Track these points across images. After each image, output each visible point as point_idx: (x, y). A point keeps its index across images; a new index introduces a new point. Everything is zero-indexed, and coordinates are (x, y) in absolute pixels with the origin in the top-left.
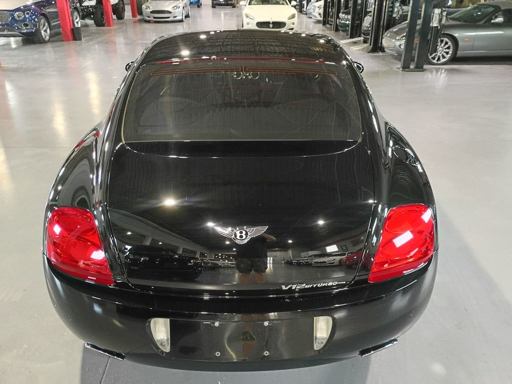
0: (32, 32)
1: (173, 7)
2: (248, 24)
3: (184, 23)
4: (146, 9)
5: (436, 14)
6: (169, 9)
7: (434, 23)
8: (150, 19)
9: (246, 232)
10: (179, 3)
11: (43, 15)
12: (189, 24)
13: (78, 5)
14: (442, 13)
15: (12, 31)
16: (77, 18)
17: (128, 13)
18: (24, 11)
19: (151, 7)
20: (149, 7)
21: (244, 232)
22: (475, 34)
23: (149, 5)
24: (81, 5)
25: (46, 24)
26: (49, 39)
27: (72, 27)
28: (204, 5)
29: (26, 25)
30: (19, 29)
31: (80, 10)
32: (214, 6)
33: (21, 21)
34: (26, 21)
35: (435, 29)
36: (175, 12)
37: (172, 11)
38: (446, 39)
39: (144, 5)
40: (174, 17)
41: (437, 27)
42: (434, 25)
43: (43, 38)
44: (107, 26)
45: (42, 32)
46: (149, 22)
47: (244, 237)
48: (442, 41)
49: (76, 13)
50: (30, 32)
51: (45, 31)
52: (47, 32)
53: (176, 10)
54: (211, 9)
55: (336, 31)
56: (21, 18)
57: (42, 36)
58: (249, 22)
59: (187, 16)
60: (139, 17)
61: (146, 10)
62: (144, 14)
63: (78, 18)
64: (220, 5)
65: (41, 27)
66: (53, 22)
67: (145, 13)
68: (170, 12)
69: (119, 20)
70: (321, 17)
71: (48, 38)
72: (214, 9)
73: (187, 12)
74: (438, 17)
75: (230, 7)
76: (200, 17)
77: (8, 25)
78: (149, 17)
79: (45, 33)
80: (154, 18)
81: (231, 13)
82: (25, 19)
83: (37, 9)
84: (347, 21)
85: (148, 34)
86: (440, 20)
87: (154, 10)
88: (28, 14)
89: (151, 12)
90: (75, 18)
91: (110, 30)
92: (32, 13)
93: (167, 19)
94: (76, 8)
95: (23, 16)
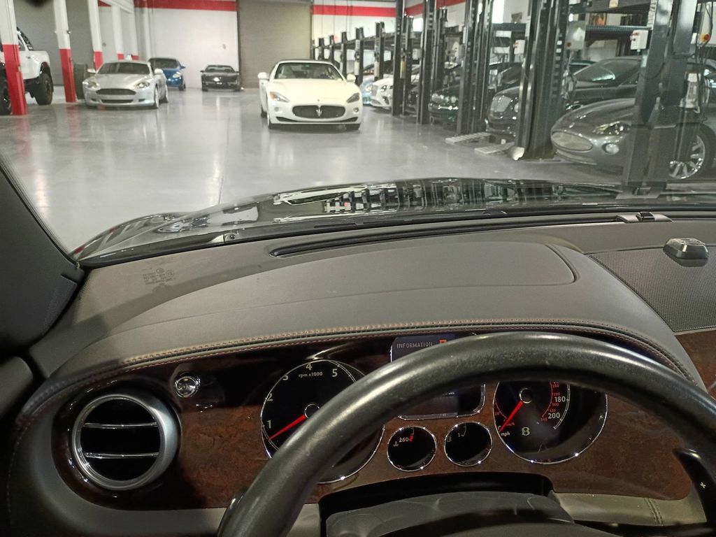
1: (139, 85)
2: (277, 109)
3: (158, 111)
4: (90, 86)
6: (131, 86)
7: (688, 101)
8: (97, 103)
10: (149, 78)
12: (166, 112)
17: (58, 96)
19: (98, 85)
20: (95, 84)
23: (95, 80)
28: (189, 88)
32: (205, 89)
35: (689, 114)
36: (142, 93)
37: (135, 90)
39: (87, 80)
40: (141, 100)
41: (693, 109)
42: (687, 106)
44: (14, 114)
46: (95, 108)
53: (143, 89)
54: (201, 92)
55: (423, 123)
58: (278, 106)
59: (163, 101)
60: (78, 101)
61: (89, 89)
62: (86, 95)
64: (215, 87)
67: (88, 94)
68: (132, 92)
69: (40, 106)
70: (387, 102)
72: (205, 93)
73: (163, 92)
74: (695, 88)
75: (231, 90)
76: (183, 103)
78: (94, 100)
80: (104, 101)
81: (234, 98)
84: (448, 106)
85: (92, 127)
87: (103, 88)
89: (99, 92)
91: (21, 119)
93: (128, 104)
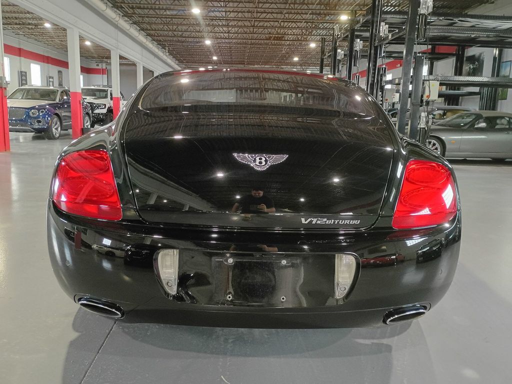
0: (44, 128)
5: (423, 117)
7: (422, 125)
9: (265, 158)
11: (57, 115)
13: (90, 111)
14: (428, 116)
15: (25, 126)
16: (87, 122)
18: (39, 110)
21: (264, 159)
22: (460, 137)
24: (92, 112)
25: (58, 123)
26: (59, 137)
27: (82, 127)
29: (39, 122)
30: (31, 124)
31: (91, 116)
33: (35, 118)
34: (40, 118)
35: (423, 131)
38: (433, 141)
41: (424, 128)
42: (421, 127)
43: (53, 135)
45: (53, 129)
47: (264, 163)
48: (430, 143)
49: (87, 118)
50: (42, 128)
51: (56, 129)
52: (58, 131)
56: (35, 116)
57: (52, 133)
63: (89, 122)
65: (53, 125)
66: (65, 122)
71: (58, 135)
74: (424, 119)
77: (21, 120)
79: (56, 131)
82: (38, 117)
83: (52, 109)
86: (427, 122)
88: (42, 112)
90: (85, 122)
92: (46, 112)
94: (88, 114)
95: (38, 114)
